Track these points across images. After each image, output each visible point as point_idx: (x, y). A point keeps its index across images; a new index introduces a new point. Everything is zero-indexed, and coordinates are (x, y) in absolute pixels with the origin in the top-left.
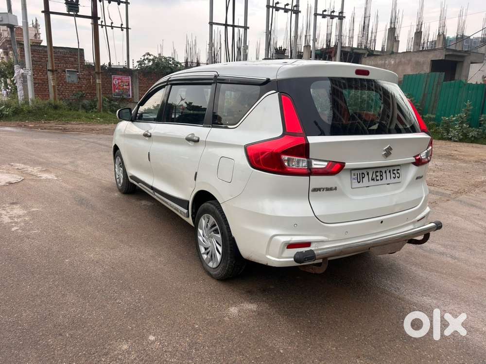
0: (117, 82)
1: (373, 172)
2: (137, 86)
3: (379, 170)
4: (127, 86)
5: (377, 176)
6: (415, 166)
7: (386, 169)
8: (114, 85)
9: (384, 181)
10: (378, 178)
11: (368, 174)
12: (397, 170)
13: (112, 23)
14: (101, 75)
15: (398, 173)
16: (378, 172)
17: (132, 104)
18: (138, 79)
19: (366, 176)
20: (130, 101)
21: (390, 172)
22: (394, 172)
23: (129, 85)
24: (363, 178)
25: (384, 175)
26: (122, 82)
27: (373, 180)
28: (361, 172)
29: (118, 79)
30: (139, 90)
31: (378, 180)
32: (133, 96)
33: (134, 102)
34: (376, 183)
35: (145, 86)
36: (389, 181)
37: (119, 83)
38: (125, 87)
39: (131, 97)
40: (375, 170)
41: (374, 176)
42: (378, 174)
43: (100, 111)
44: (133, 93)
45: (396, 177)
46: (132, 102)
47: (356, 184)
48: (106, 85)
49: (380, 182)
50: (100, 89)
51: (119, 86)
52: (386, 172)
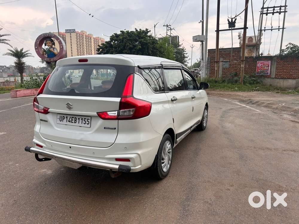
0: (260, 65)
1: (70, 117)
2: (275, 67)
3: (74, 117)
4: (267, 67)
5: (73, 120)
6: (102, 119)
7: (80, 117)
8: (258, 67)
9: (77, 124)
10: (73, 121)
11: (67, 118)
12: (88, 119)
13: (272, 27)
14: (244, 61)
15: (87, 121)
16: (73, 118)
17: (269, 79)
18: (276, 62)
19: (66, 119)
20: (268, 77)
21: (82, 119)
22: (85, 120)
23: (268, 66)
24: (63, 119)
25: (78, 120)
26: (263, 65)
27: (69, 121)
28: (63, 116)
29: (261, 63)
30: (276, 69)
31: (73, 122)
32: (270, 74)
33: (271, 78)
34: (71, 124)
35: (281, 66)
36: (80, 124)
37: (261, 65)
38: (265, 68)
39: (269, 74)
40: (71, 116)
41: (71, 120)
42: (74, 119)
43: (241, 84)
44: (271, 72)
45: (86, 124)
46: (270, 78)
47: (59, 121)
48: (252, 67)
49: (74, 124)
50: (242, 71)
51: (262, 67)
52: (79, 119)
